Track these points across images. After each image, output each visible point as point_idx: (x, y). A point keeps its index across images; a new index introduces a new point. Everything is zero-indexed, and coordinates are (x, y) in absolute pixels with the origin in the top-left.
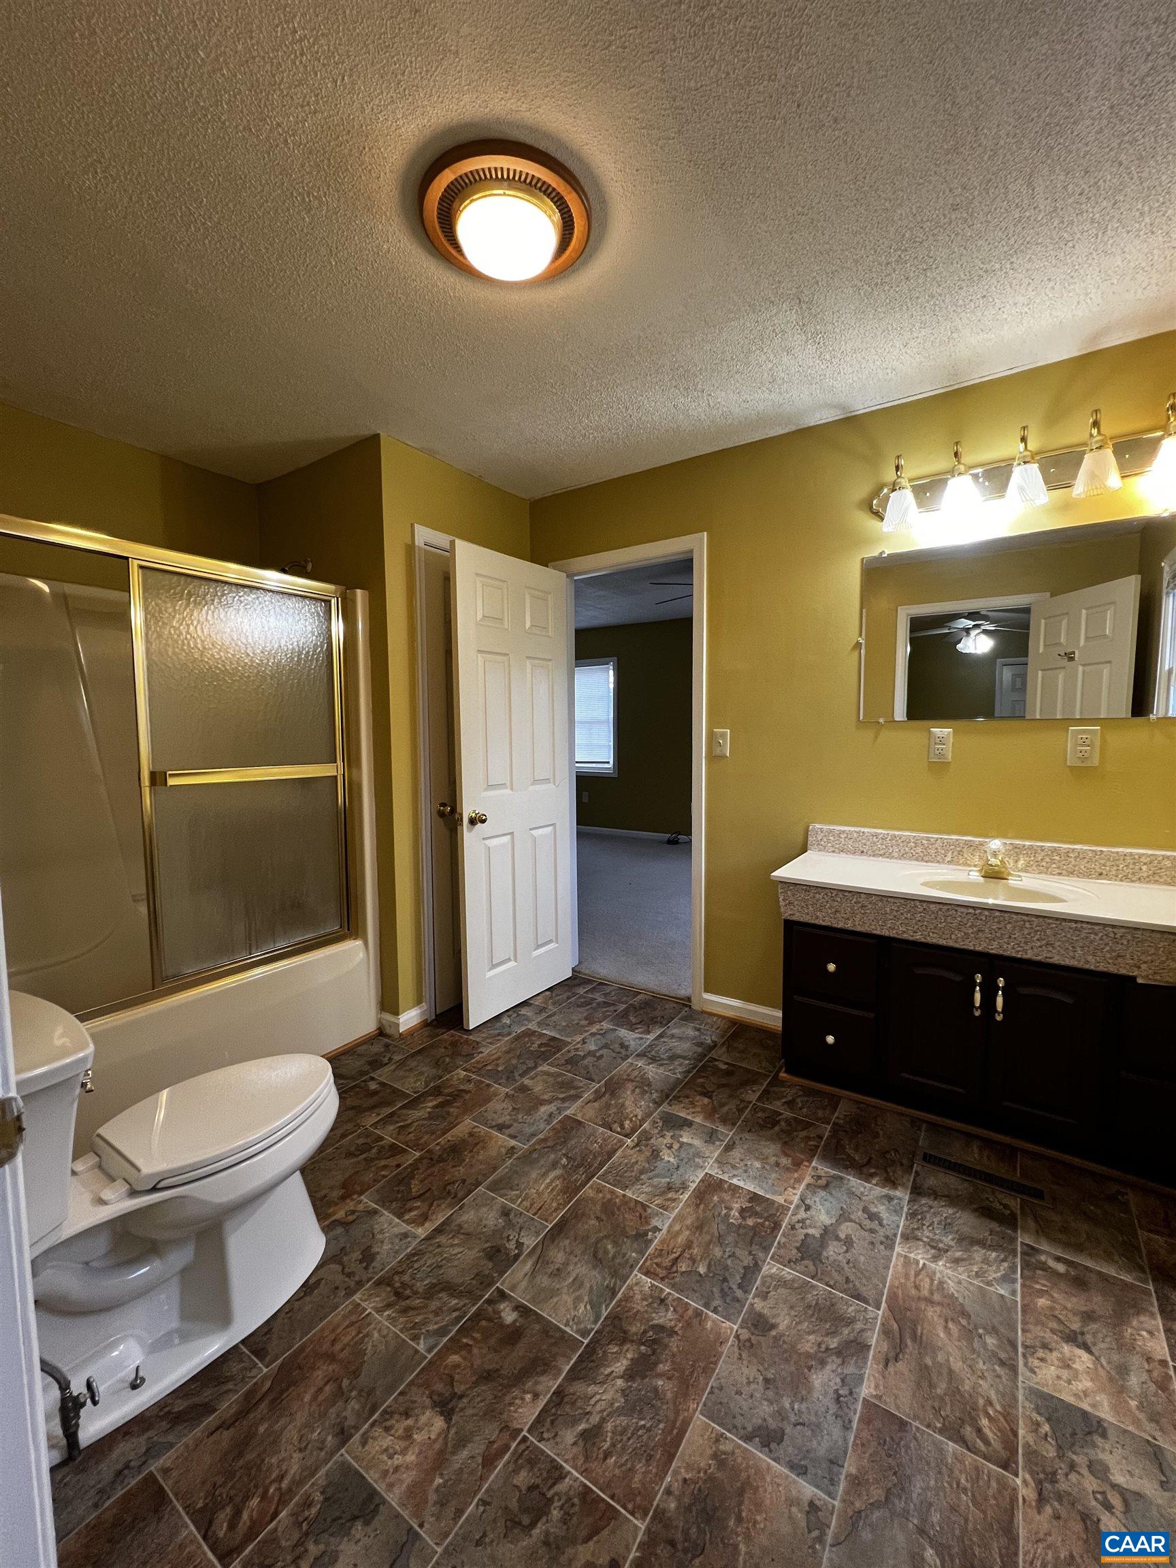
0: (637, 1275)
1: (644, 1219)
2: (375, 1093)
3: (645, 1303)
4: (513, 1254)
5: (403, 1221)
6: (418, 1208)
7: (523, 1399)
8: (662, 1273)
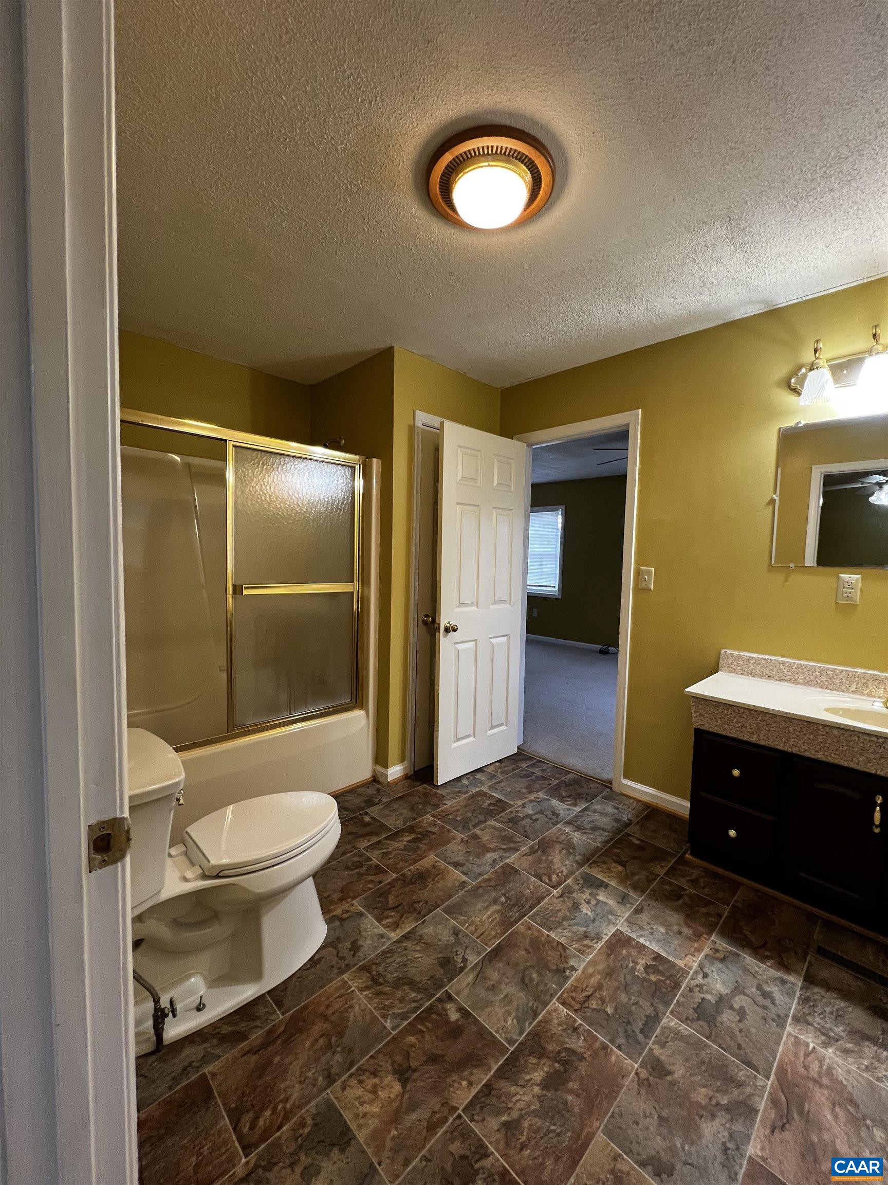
0: (555, 1003)
1: (564, 958)
2: (368, 824)
3: (561, 1028)
4: (459, 966)
5: (382, 925)
6: (392, 916)
7: (460, 1084)
8: (577, 1007)
